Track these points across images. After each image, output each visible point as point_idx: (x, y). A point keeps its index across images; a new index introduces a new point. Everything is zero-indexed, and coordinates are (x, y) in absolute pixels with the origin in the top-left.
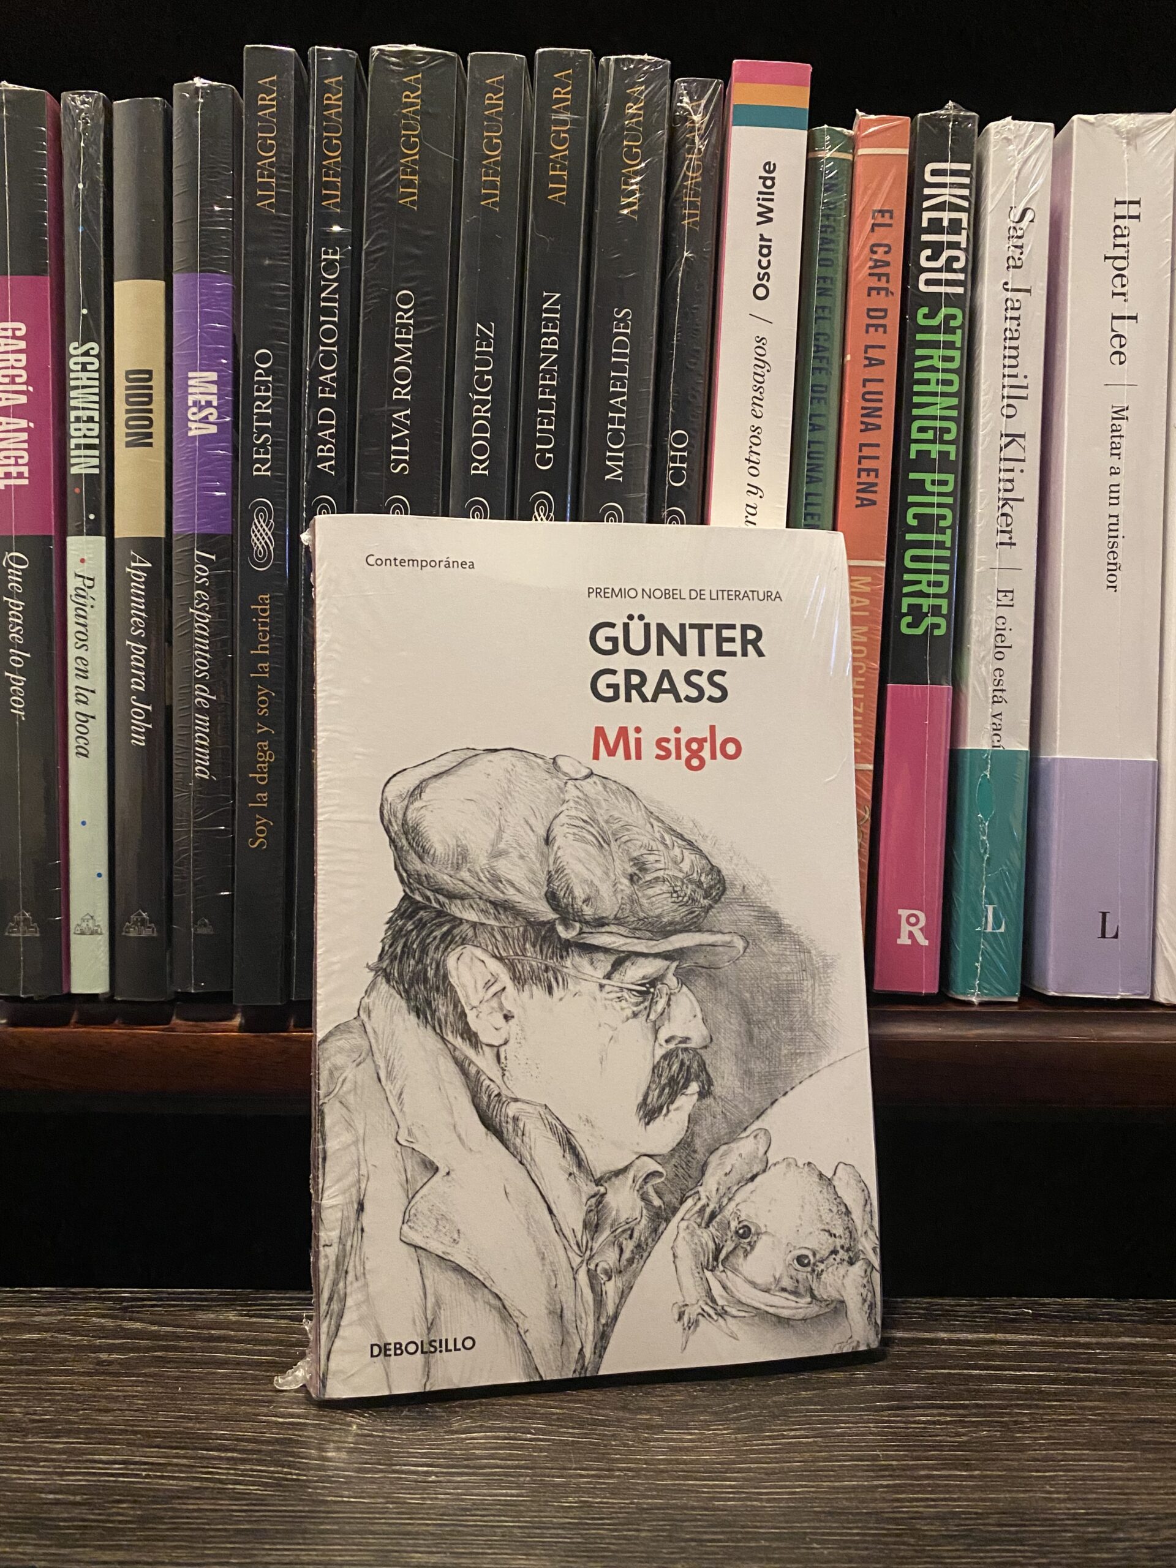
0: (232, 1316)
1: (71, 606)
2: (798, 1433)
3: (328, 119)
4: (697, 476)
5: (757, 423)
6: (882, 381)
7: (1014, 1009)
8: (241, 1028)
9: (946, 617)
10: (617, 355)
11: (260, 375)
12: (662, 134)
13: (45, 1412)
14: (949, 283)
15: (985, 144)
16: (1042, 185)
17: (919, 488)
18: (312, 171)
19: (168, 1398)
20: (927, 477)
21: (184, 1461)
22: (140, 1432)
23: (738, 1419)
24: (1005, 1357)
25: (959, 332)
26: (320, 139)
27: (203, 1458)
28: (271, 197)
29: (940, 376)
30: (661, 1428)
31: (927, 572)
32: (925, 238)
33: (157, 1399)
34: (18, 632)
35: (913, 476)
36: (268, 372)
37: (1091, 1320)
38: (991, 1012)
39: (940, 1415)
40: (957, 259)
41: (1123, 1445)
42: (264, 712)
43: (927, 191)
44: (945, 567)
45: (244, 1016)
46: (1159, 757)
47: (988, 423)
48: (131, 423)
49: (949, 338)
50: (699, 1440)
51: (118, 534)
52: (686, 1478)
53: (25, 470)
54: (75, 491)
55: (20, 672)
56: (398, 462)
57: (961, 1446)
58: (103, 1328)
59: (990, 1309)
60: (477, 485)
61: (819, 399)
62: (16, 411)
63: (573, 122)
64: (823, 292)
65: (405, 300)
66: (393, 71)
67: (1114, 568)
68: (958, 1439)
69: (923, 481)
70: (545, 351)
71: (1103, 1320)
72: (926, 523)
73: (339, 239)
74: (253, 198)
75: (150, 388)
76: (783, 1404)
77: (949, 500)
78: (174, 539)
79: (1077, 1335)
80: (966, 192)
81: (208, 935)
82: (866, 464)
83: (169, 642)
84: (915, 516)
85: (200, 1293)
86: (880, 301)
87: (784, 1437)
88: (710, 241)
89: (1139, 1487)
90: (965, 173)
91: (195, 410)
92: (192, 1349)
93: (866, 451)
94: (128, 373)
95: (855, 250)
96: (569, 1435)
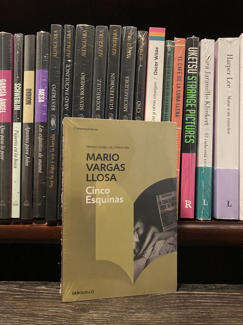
0: (44, 288)
1: (14, 137)
2: (164, 314)
3: (68, 39)
4: (143, 110)
5: (155, 100)
6: (180, 91)
7: (210, 222)
8: (47, 225)
9: (194, 139)
10: (126, 86)
11: (53, 90)
12: (135, 42)
13: (2, 308)
14: (194, 71)
15: (201, 44)
16: (213, 52)
17: (188, 113)
18: (64, 49)
19: (29, 306)
20: (190, 111)
21: (32, 320)
22: (23, 313)
23: (151, 311)
24: (209, 297)
25: (196, 81)
26: (66, 43)
27: (36, 319)
28: (56, 54)
29: (192, 90)
30: (134, 313)
31: (190, 130)
32: (189, 62)
33: (27, 306)
34: (3, 142)
35: (187, 110)
36: (55, 89)
37: (227, 289)
38: (205, 222)
40: (195, 67)
41: (234, 317)
42: (53, 158)
43: (189, 53)
44: (194, 129)
45: (48, 223)
46: (239, 168)
47: (202, 100)
48: (27, 100)
49: (194, 82)
50: (143, 316)
51: (23, 122)
53: (5, 109)
54: (15, 113)
55: (3, 150)
56: (81, 108)
57: (199, 317)
58: (16, 290)
59: (206, 287)
60: (97, 112)
61: (167, 95)
62: (4, 97)
63: (117, 40)
64: (168, 73)
65: (83, 75)
66: (81, 30)
67: (229, 129)
68: (198, 316)
69: (189, 111)
70: (111, 85)
71: (230, 289)
72: (190, 120)
73: (70, 63)
74: (52, 54)
75: (31, 92)
76: (161, 308)
77: (195, 115)
78: (35, 123)
79: (224, 293)
80: (197, 53)
81: (41, 206)
82: (177, 108)
83: (34, 144)
84: (188, 119)
85: (38, 283)
86: (179, 75)
87: (161, 315)
88: (145, 63)
90: (197, 50)
91: (40, 97)
92: (35, 295)
93: (177, 105)
94: (26, 89)
95: (175, 65)
96: (115, 314)
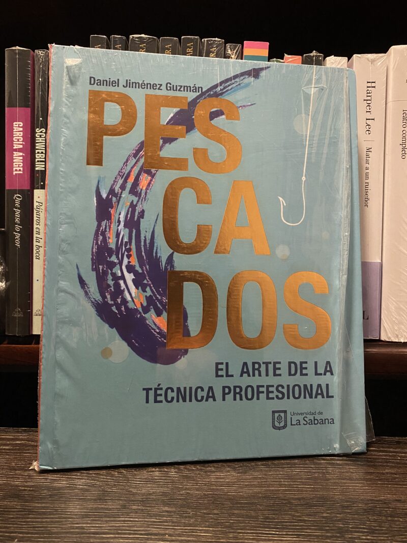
1: (35, 211)
2: (257, 474)
15: (326, 64)
34: (18, 220)
39: (303, 469)
41: (361, 479)
46: (382, 261)
50: (226, 475)
52: (220, 486)
53: (22, 169)
54: (36, 175)
55: (19, 232)
62: (20, 150)
66: (136, 43)
67: (367, 200)
89: (363, 492)
